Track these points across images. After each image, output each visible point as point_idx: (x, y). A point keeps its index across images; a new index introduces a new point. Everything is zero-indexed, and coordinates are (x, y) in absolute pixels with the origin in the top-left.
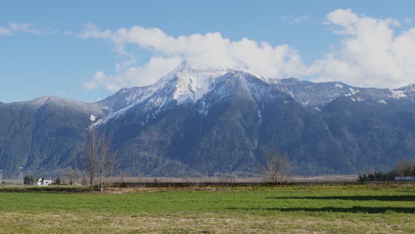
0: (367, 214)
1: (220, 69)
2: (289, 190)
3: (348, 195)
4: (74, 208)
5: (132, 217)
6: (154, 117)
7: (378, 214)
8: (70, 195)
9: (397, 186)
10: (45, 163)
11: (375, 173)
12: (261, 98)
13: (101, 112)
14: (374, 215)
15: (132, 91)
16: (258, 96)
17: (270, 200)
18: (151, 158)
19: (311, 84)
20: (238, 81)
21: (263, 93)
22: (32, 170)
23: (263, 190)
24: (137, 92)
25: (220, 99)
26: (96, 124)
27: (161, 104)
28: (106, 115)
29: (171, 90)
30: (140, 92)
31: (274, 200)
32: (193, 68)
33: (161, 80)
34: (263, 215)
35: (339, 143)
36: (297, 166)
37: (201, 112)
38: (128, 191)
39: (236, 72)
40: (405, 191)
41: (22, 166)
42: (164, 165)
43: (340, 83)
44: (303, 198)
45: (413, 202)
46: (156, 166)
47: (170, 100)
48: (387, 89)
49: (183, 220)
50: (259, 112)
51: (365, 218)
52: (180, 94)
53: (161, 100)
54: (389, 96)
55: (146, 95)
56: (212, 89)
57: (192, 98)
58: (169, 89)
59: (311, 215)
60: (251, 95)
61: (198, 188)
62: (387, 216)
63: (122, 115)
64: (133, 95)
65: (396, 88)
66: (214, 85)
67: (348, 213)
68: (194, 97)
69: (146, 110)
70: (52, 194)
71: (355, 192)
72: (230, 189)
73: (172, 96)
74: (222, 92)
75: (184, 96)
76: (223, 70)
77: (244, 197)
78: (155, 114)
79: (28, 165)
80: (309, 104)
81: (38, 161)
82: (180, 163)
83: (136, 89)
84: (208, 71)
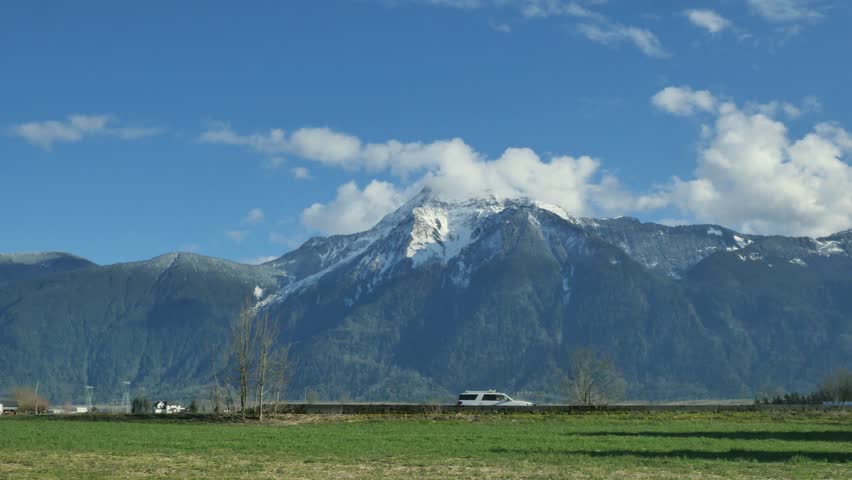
0: (756, 463)
1: (492, 202)
2: (612, 420)
3: (724, 430)
4: (203, 448)
5: (306, 462)
6: (371, 290)
7: (776, 464)
8: (201, 427)
9: (820, 415)
10: (171, 374)
11: (786, 397)
12: (569, 255)
13: (274, 281)
14: (768, 464)
15: (331, 243)
16: (564, 250)
17: (573, 437)
18: (363, 366)
19: (663, 228)
20: (524, 224)
21: (573, 245)
22: (147, 386)
23: (563, 420)
24: (339, 244)
25: (491, 257)
26: (264, 303)
27: (383, 266)
28: (282, 287)
29: (401, 239)
30: (345, 245)
31: (581, 438)
32: (442, 200)
33: (383, 223)
34: (555, 463)
35: (716, 339)
36: (638, 383)
37: (457, 280)
38: (309, 419)
39: (522, 207)
40: (835, 424)
41: (129, 380)
42: (387, 379)
43: (716, 227)
44: (636, 435)
45: (849, 444)
46: (373, 381)
47: (400, 258)
48: (807, 238)
49: (400, 468)
50: (565, 281)
51: (751, 470)
52: (418, 247)
53: (383, 258)
54: (810, 251)
55: (356, 250)
56: (478, 238)
57: (441, 256)
58: (398, 240)
59: (646, 464)
60: (549, 249)
61: (440, 415)
62: (794, 467)
63: (312, 286)
64: (332, 250)
65: (823, 236)
66: (482, 230)
67: (718, 461)
68: (444, 253)
69: (355, 278)
70: (169, 425)
71: (739, 425)
72: (500, 418)
73: (404, 252)
74: (496, 243)
75: (425, 250)
76: (497, 204)
77: (526, 433)
78: (372, 286)
79: (140, 377)
80: (658, 266)
81: (158, 370)
82: (417, 375)
83: (337, 239)
84: (469, 206)
